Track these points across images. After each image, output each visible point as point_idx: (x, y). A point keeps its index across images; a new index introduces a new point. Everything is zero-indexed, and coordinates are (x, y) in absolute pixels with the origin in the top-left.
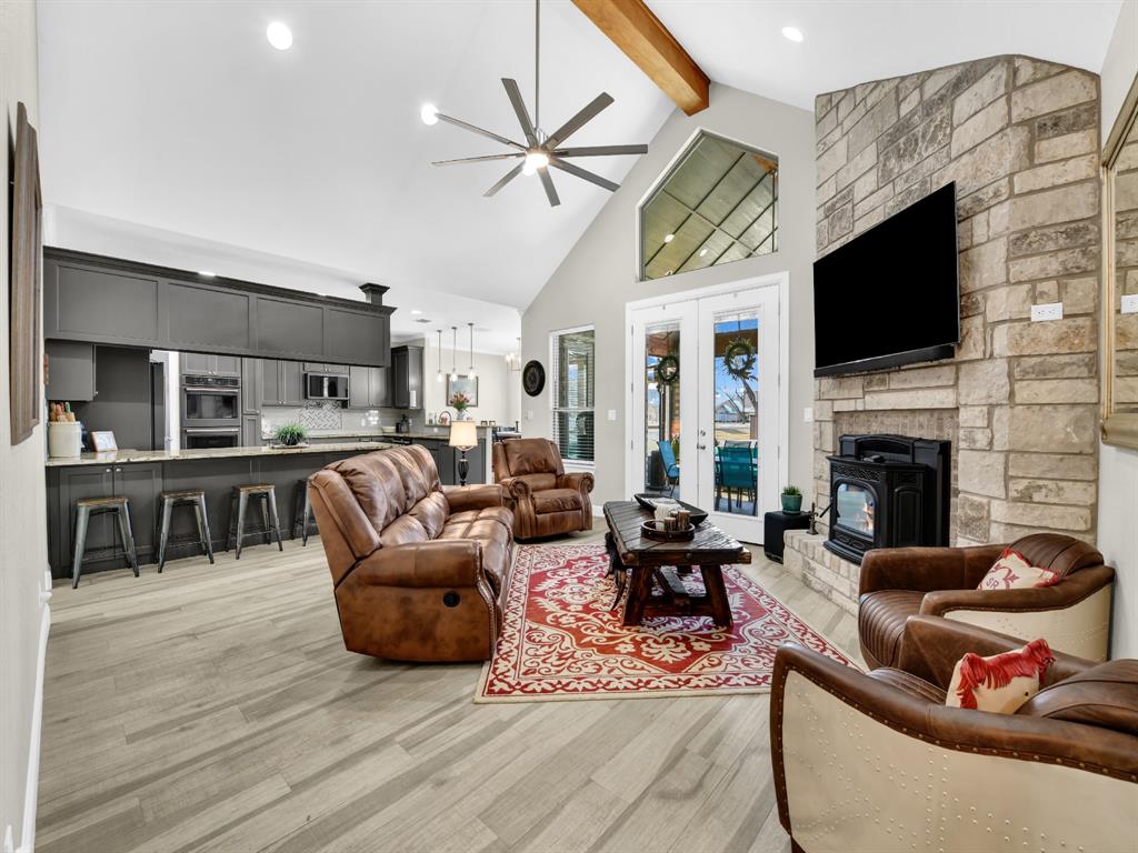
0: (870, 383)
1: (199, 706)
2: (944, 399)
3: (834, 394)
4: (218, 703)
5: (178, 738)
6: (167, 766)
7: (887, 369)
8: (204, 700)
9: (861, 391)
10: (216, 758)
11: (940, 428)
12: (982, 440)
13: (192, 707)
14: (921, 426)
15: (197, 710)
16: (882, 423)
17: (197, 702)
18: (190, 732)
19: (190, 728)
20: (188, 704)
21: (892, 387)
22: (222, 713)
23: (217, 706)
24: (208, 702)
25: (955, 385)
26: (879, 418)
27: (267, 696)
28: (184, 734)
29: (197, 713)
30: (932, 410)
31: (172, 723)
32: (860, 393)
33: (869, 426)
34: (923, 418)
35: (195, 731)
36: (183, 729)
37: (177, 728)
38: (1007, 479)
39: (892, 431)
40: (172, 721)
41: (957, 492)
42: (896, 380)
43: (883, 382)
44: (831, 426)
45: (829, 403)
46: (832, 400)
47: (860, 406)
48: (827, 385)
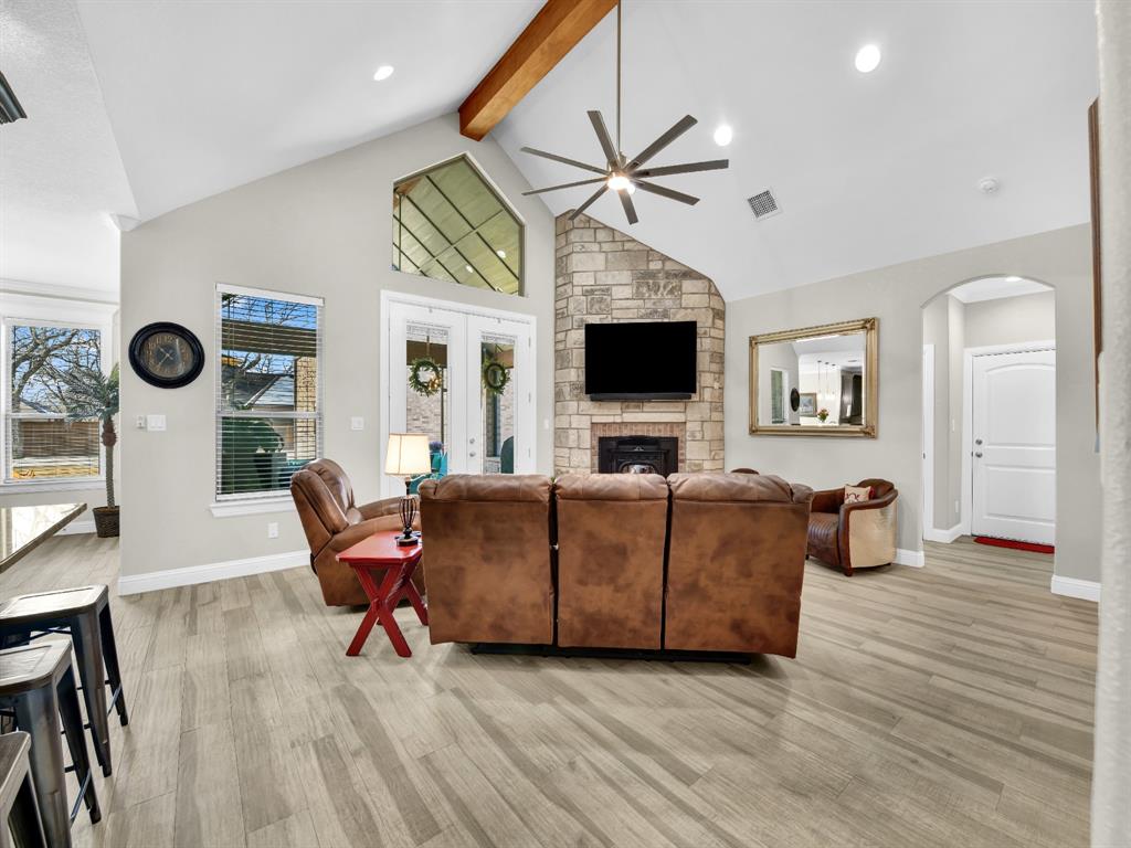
0: (627, 407)
1: (914, 762)
2: (678, 417)
3: (595, 411)
4: (898, 749)
5: (960, 752)
6: (986, 740)
8: (904, 763)
10: (950, 717)
11: (672, 431)
12: (699, 436)
13: (921, 766)
14: (661, 430)
15: (921, 760)
16: (632, 429)
17: (912, 767)
18: (948, 748)
19: (943, 750)
20: (920, 772)
22: (907, 739)
23: (904, 747)
24: (906, 757)
25: (685, 412)
26: (628, 427)
27: (862, 720)
28: (953, 751)
29: (925, 757)
30: (666, 423)
31: (952, 768)
32: (619, 412)
34: (662, 427)
35: (942, 745)
36: (949, 754)
37: (955, 760)
38: (711, 451)
39: (640, 434)
40: (950, 770)
41: (683, 461)
42: (647, 406)
43: (639, 407)
44: (589, 432)
45: (588, 417)
46: (591, 415)
47: (618, 420)
48: (587, 405)
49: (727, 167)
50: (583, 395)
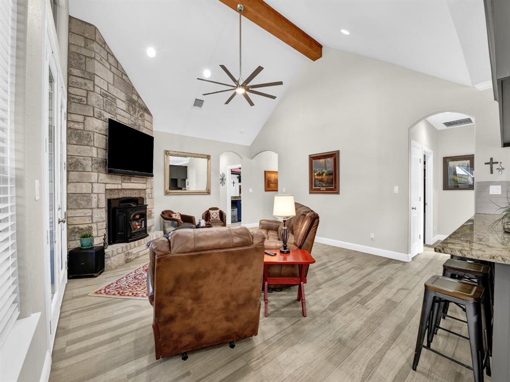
0: (124, 179)
2: (143, 186)
3: (108, 181)
7: (132, 175)
9: (121, 181)
14: (135, 194)
16: (124, 193)
21: (132, 181)
25: (146, 183)
26: (123, 192)
30: (138, 189)
32: (120, 182)
33: (119, 195)
34: (136, 191)
39: (128, 196)
42: (133, 179)
43: (129, 179)
44: (104, 195)
45: (104, 185)
46: (105, 183)
47: (120, 187)
48: (103, 177)
49: (251, 106)
50: (102, 169)
